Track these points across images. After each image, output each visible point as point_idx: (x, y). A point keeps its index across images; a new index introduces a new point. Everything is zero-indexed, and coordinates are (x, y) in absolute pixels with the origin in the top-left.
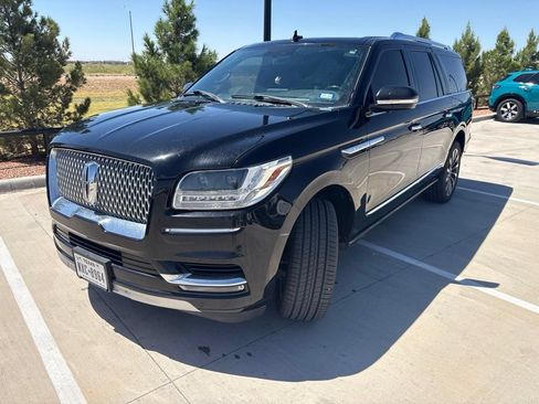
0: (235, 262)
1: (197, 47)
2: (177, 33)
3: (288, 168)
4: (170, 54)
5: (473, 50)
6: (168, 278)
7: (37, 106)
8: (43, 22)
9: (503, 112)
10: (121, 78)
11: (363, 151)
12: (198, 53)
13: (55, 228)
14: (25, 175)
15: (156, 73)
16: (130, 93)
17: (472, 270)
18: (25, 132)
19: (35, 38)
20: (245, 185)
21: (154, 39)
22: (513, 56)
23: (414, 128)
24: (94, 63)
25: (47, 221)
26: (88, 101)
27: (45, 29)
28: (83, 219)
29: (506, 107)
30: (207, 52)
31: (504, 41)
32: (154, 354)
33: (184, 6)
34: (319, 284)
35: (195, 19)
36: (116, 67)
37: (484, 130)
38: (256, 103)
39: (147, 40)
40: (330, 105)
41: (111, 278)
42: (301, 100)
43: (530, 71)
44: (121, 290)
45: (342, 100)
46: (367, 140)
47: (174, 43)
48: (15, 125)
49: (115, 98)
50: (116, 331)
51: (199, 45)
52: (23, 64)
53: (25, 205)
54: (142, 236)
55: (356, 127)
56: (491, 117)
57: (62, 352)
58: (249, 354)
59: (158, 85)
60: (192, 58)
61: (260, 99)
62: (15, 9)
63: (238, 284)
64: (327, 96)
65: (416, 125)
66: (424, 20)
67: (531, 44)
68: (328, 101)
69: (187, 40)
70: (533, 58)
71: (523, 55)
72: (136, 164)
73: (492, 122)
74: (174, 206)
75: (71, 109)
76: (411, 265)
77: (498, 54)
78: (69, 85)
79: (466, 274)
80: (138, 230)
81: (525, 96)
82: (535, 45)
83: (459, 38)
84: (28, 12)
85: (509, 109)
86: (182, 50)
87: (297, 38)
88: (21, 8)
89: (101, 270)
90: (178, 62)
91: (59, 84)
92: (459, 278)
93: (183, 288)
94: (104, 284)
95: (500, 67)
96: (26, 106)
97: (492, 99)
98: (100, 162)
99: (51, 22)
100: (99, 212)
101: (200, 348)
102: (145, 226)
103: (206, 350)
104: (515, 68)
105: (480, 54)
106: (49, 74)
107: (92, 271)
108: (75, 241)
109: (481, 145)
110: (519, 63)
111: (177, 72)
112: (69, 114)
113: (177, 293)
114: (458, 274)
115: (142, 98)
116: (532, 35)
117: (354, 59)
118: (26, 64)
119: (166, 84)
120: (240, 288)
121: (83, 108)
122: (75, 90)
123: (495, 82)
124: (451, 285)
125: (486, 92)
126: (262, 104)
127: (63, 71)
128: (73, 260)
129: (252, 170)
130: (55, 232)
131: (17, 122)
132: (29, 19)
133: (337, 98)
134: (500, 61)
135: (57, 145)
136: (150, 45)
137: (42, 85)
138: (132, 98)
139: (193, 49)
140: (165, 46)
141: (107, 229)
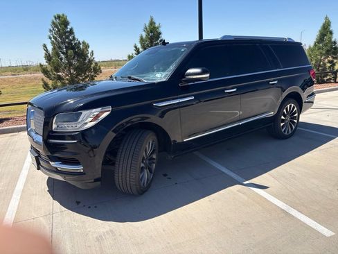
0: (76, 157)
2: (151, 42)
3: (108, 113)
6: (52, 163)
11: (172, 105)
20: (80, 120)
23: (227, 91)
33: (155, 27)
35: (161, 34)
38: (128, 80)
39: (136, 47)
41: (39, 163)
45: (165, 77)
50: (48, 191)
58: (96, 207)
61: (130, 78)
63: (79, 168)
74: (53, 129)
87: (165, 43)
92: (246, 182)
93: (59, 169)
99: (84, 43)
113: (57, 171)
114: (248, 180)
120: (82, 171)
122: (96, 76)
124: (238, 186)
126: (130, 81)
129: (84, 113)
136: (137, 49)
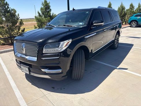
1: (51, 13)
2: (46, 10)
4: (44, 16)
5: (123, 9)
6: (43, 70)
7: (12, 31)
8: (12, 10)
9: (132, 25)
10: (33, 22)
11: (90, 37)
12: (51, 15)
13: (16, 60)
14: (9, 48)
15: (41, 21)
16: (35, 26)
17: (121, 66)
18: (9, 38)
19: (10, 14)
21: (40, 12)
22: (135, 10)
23: (104, 30)
24: (26, 19)
25: (14, 58)
26: (24, 29)
27: (13, 11)
28: (22, 57)
29: (133, 23)
30: (54, 15)
31: (132, 6)
32: (41, 89)
33: (47, 3)
34: (80, 70)
35: (50, 6)
36: (32, 20)
37: (127, 30)
38: (63, 26)
39: (38, 12)
40: (82, 26)
41: (30, 71)
42: (75, 25)
43: (139, 14)
44: (32, 74)
45: (85, 24)
46: (91, 34)
47: (45, 12)
48: (7, 36)
49: (32, 28)
50: (32, 84)
51: (52, 13)
52: (7, 21)
53: (10, 56)
54: (36, 60)
55: (89, 31)
56: (129, 26)
57: (19, 90)
58: (64, 88)
59: (42, 24)
60: (50, 16)
61: (65, 25)
62: (5, 7)
64: (81, 24)
65: (105, 29)
66: (110, 2)
67: (139, 6)
68: (81, 25)
69: (48, 12)
70: (140, 10)
71: (137, 9)
72: (34, 43)
73: (130, 28)
74: (43, 52)
75: (20, 31)
76: (105, 65)
77: (130, 10)
78: (19, 25)
79: (120, 66)
80: (35, 59)
81: (138, 20)
82: (140, 7)
83: (120, 6)
84: (8, 7)
85: (134, 24)
86: (47, 14)
87: (74, 10)
88: (6, 7)
89: (27, 69)
90: (46, 18)
91: (17, 25)
92: (118, 68)
94: (28, 73)
95: (131, 13)
96: (9, 31)
97: (129, 22)
98: (25, 43)
99: (14, 10)
100: (26, 55)
101: (52, 87)
102: (37, 58)
103: (54, 88)
104: (135, 13)
105: (126, 10)
106: (14, 23)
107: (25, 70)
108: (21, 63)
109: (126, 34)
110: (136, 12)
111: (46, 20)
112: (20, 32)
113: (45, 74)
114: (117, 67)
115: (38, 27)
116: (139, 4)
117: (87, 14)
118: (8, 21)
119: (44, 23)
120: (60, 72)
121: (23, 31)
122: (21, 26)
123: (130, 17)
124: (116, 69)
125: (128, 20)
126: (65, 27)
127: (18, 22)
128: (21, 67)
130: (16, 61)
131: (7, 35)
132: (9, 9)
133: (84, 24)
134: (131, 11)
135: (16, 40)
136: (39, 14)
137: (13, 26)
138: (36, 27)
139: (50, 14)
140: (43, 13)
141: (28, 59)
